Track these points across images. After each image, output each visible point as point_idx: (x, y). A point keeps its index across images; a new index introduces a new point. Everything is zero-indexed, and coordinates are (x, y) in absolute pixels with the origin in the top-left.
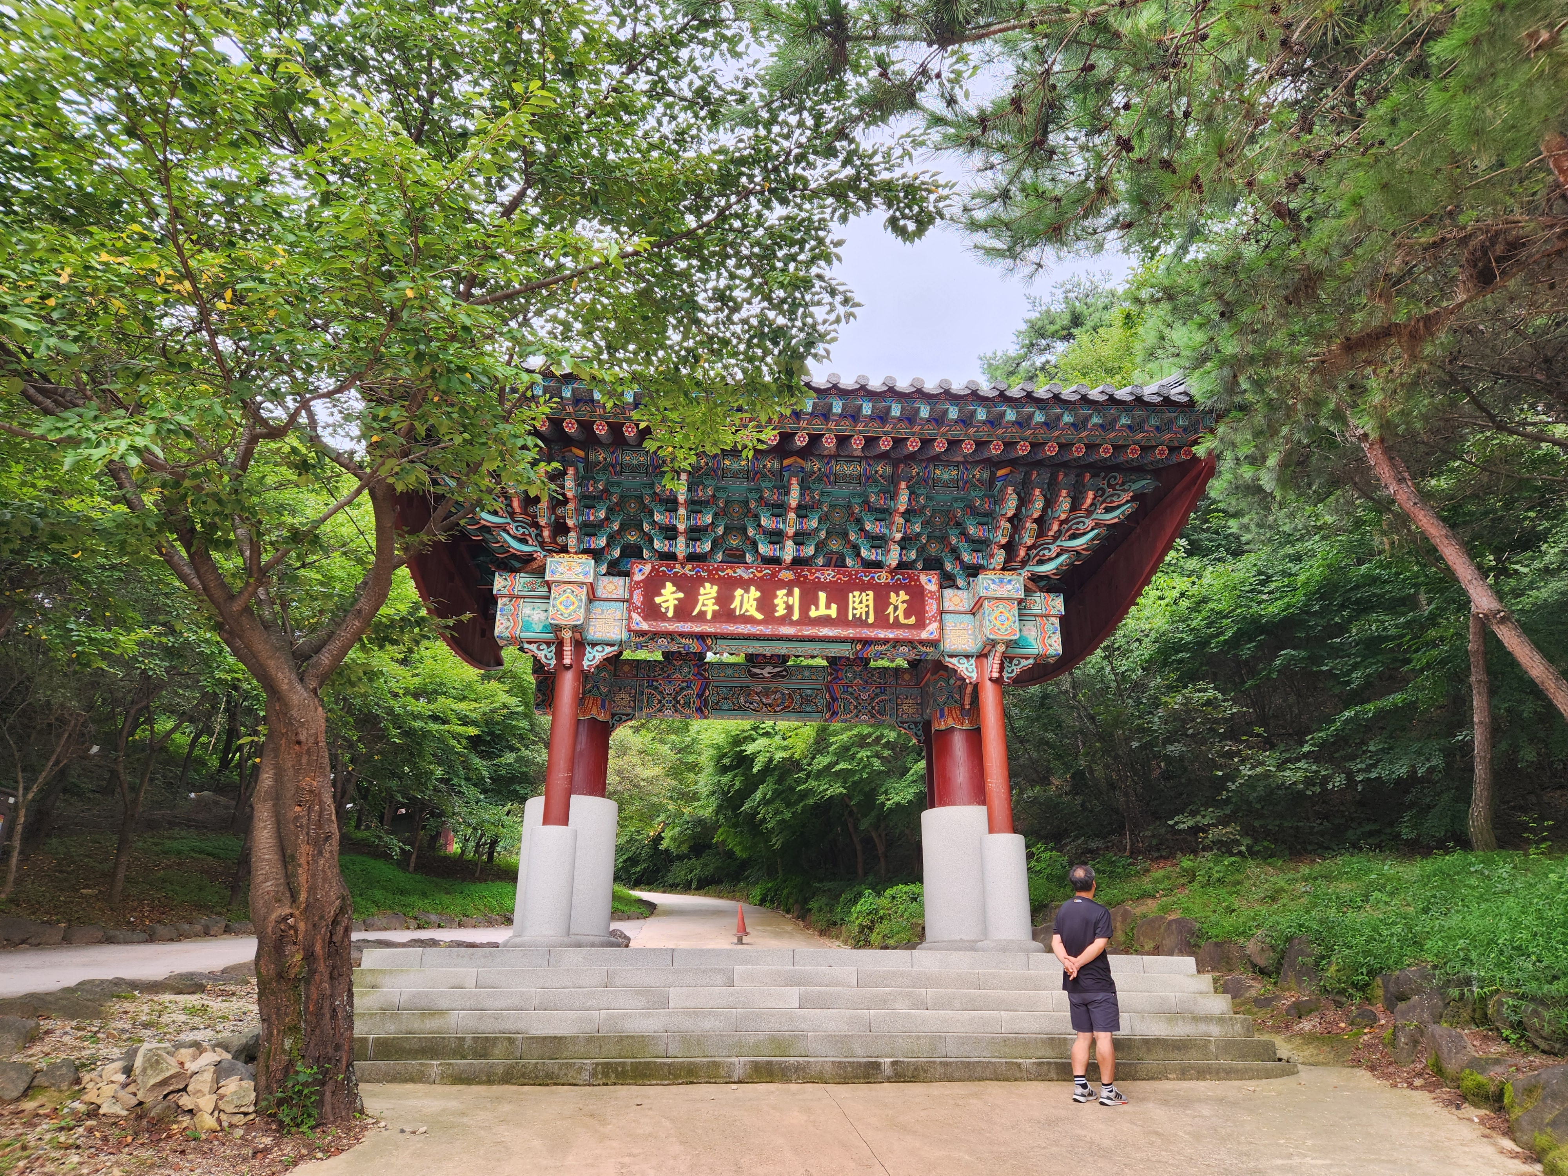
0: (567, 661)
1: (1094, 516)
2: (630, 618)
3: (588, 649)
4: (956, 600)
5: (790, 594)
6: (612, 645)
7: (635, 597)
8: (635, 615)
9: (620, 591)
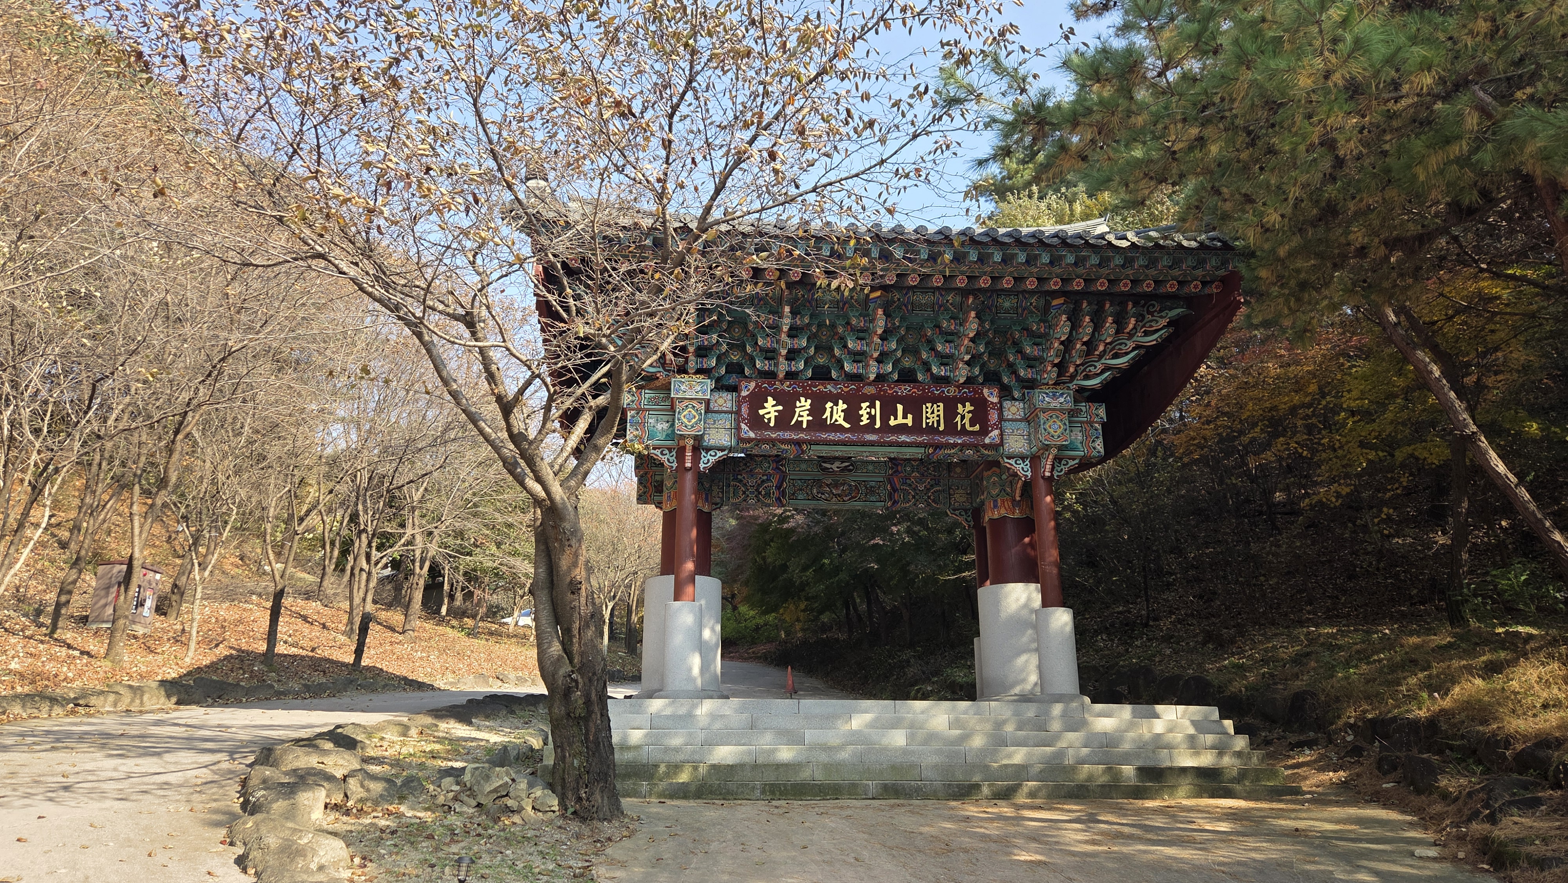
0: (688, 465)
1: (1135, 338)
2: (738, 428)
3: (703, 453)
4: (1014, 410)
5: (872, 406)
6: (723, 450)
7: (743, 410)
8: (743, 426)
9: (729, 404)
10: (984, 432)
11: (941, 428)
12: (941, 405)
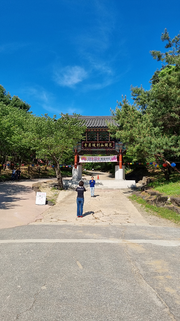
4: (117, 144)
6: (80, 150)
7: (82, 145)
10: (113, 147)
11: (107, 147)
12: (107, 144)
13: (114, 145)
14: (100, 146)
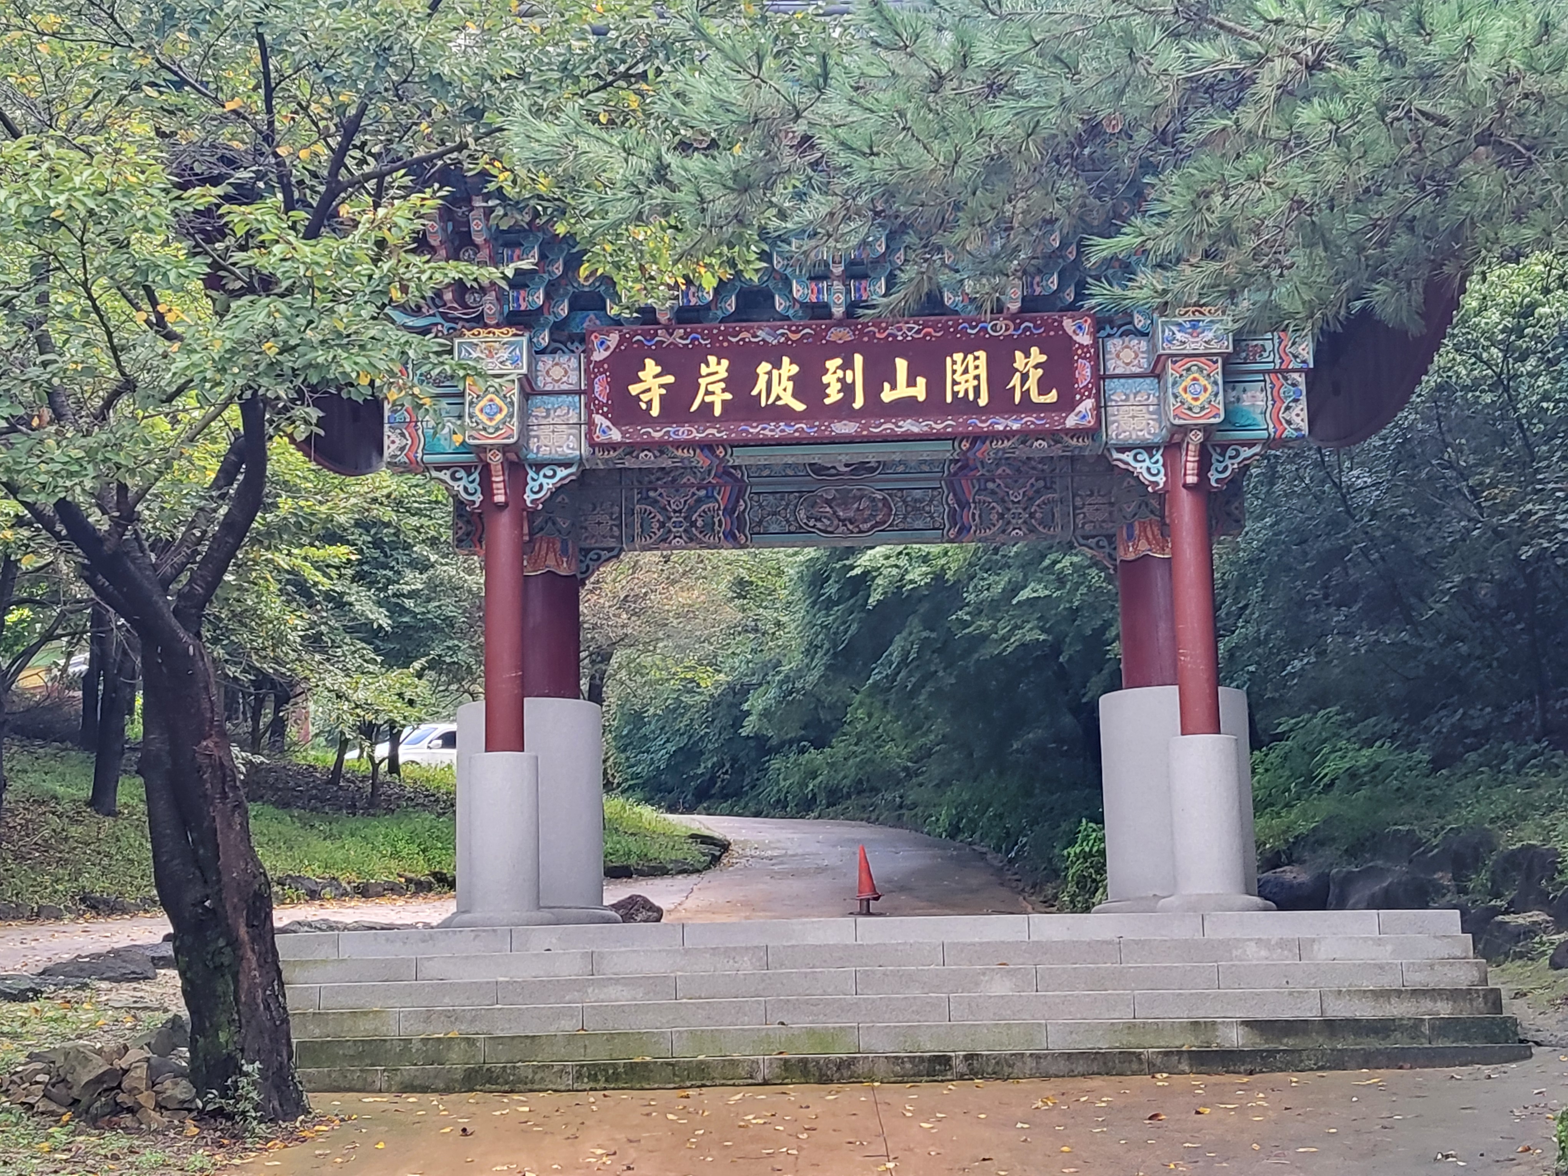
0: (500, 498)
2: (590, 423)
3: (531, 474)
4: (1127, 355)
5: (848, 365)
6: (567, 465)
7: (597, 388)
8: (598, 419)
9: (574, 379)
10: (1067, 404)
11: (983, 401)
12: (982, 354)
13: (1084, 372)
14: (872, 389)
